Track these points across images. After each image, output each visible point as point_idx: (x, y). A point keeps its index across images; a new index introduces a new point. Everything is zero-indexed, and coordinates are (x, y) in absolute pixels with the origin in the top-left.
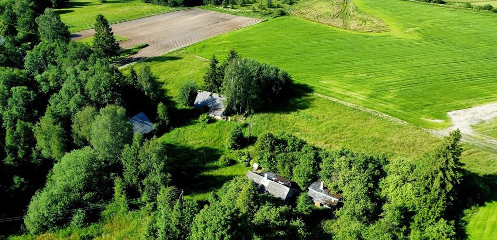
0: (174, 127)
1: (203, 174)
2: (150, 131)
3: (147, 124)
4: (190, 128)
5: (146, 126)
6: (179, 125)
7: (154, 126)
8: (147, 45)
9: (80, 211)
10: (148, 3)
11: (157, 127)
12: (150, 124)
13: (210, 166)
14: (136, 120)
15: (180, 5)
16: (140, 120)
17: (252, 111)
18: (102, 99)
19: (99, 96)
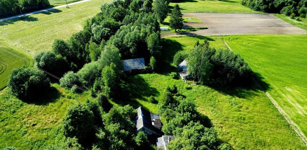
0: (156, 72)
1: (136, 99)
2: (141, 69)
3: (142, 65)
4: (163, 76)
5: (141, 65)
6: (158, 73)
7: (145, 67)
8: (207, 28)
9: (76, 86)
10: (243, 5)
11: (146, 68)
12: (144, 65)
13: (144, 98)
14: (138, 61)
15: (262, 10)
16: (140, 62)
17: (202, 83)
18: (128, 44)
19: (127, 43)
